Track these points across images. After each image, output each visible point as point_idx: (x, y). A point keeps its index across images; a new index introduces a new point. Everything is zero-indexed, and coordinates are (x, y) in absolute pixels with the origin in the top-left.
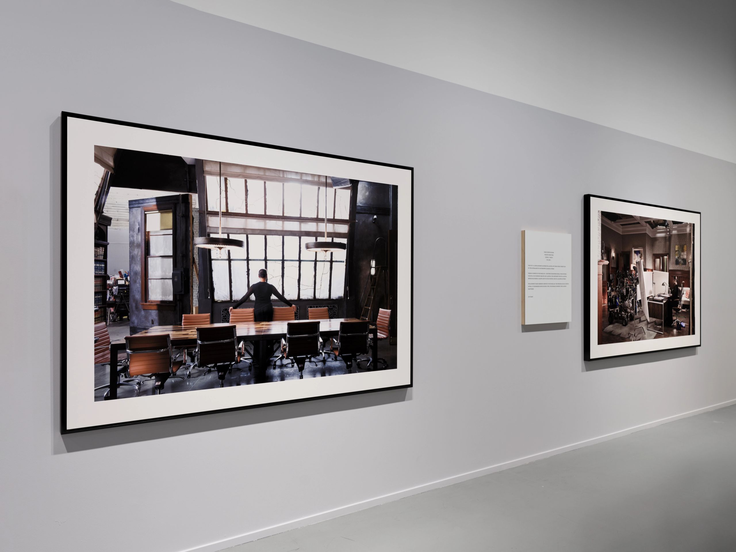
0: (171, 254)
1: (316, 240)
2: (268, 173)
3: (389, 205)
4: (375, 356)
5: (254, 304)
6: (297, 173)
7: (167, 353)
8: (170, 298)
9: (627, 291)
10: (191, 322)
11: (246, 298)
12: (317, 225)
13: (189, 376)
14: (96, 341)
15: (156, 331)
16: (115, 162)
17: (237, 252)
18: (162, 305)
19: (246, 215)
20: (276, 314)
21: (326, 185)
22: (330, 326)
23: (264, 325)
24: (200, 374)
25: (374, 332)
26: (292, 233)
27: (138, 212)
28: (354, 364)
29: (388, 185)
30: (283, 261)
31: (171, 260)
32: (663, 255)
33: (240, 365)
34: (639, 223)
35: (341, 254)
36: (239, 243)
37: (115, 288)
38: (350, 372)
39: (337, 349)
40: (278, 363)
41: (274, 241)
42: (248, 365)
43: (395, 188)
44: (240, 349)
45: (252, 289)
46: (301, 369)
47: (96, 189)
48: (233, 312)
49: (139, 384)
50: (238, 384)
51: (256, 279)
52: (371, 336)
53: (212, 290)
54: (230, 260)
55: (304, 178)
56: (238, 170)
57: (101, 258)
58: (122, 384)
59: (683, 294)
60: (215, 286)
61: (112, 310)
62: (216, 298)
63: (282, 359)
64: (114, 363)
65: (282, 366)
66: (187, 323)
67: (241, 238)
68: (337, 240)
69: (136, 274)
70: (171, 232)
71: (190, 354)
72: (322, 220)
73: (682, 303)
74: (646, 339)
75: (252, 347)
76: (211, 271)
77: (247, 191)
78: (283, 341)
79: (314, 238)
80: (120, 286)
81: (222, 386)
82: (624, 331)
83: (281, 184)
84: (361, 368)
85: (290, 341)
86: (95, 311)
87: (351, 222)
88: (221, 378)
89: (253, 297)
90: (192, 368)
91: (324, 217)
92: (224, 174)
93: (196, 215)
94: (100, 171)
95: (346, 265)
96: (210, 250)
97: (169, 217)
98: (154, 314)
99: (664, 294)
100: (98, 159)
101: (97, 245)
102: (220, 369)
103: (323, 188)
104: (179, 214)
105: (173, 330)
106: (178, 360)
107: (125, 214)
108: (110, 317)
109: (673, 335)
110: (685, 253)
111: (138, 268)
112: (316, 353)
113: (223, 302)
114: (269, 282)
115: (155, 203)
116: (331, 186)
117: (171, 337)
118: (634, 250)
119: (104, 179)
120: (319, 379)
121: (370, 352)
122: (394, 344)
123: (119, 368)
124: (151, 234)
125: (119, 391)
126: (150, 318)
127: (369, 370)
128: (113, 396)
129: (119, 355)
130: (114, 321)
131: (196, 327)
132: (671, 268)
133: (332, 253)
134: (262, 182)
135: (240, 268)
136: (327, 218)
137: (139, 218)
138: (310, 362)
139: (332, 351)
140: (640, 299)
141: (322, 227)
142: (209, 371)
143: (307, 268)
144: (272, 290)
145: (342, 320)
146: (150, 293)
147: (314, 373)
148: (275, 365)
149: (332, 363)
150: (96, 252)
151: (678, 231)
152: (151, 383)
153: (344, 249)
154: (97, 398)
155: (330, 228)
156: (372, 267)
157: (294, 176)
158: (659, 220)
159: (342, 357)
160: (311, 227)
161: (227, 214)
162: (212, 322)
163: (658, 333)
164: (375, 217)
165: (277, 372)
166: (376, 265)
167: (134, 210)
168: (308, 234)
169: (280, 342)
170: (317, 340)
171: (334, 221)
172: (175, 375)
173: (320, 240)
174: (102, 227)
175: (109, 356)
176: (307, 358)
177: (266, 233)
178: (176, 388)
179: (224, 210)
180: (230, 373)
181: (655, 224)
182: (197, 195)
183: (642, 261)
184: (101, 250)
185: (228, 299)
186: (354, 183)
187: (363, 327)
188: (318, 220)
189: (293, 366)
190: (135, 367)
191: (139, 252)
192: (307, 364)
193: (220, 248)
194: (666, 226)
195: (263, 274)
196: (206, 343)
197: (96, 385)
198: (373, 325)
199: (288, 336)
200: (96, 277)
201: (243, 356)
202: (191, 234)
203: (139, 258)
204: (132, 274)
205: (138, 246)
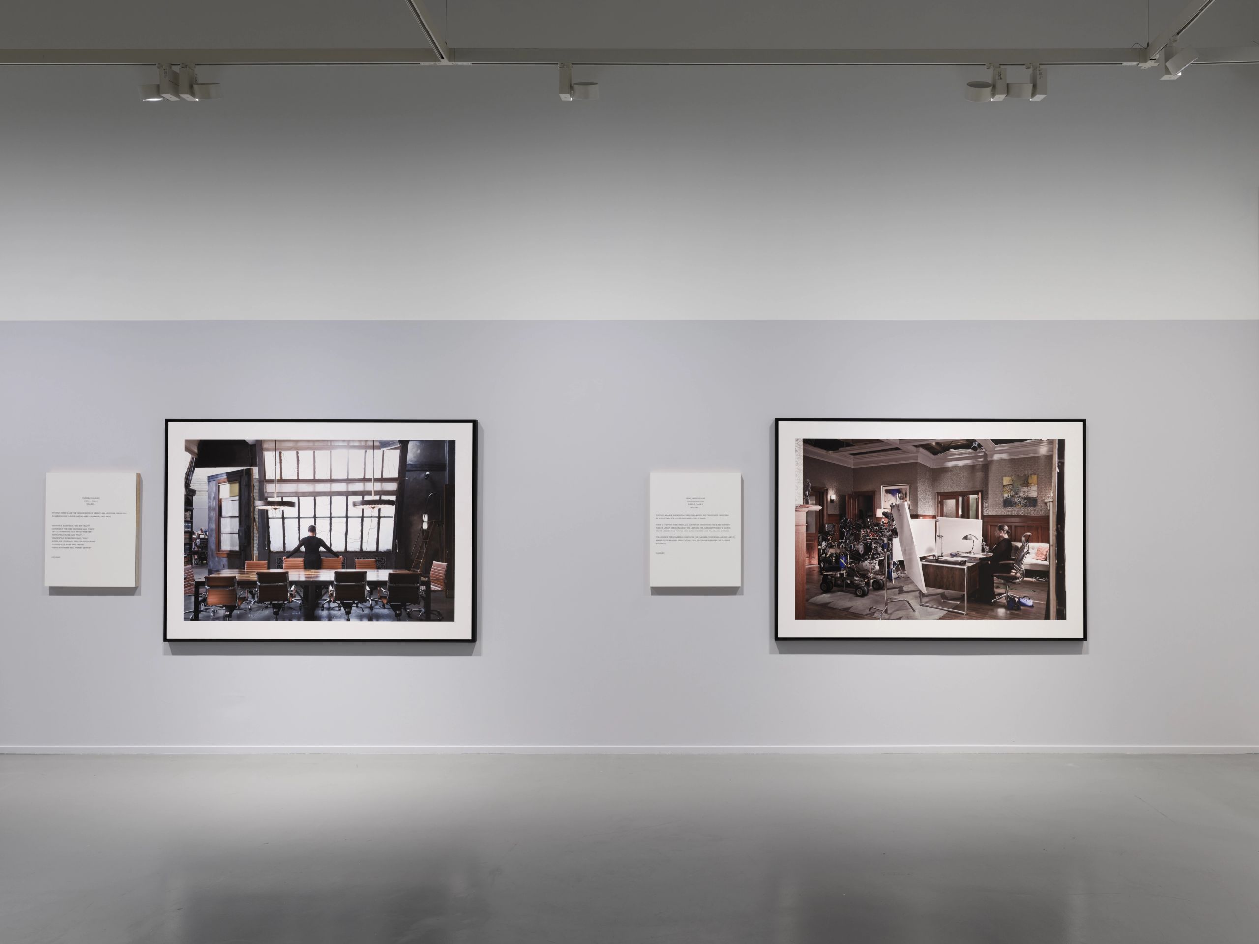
0: (237, 515)
1: (363, 498)
2: (317, 444)
3: (445, 460)
4: (427, 607)
5: (304, 554)
6: (344, 440)
7: (234, 590)
8: (237, 548)
9: (868, 548)
10: (252, 567)
11: (297, 549)
12: (364, 485)
13: (250, 609)
14: (185, 579)
15: (226, 573)
16: (198, 450)
17: (289, 512)
18: (231, 554)
19: (298, 481)
20: (324, 563)
21: (374, 448)
22: (378, 576)
23: (313, 573)
24: (259, 609)
25: (428, 584)
26: (340, 494)
27: (214, 484)
28: (404, 613)
29: (444, 441)
31: (237, 519)
32: (965, 494)
33: (292, 605)
34: (897, 449)
35: (389, 511)
36: (291, 504)
37: (198, 540)
38: (399, 620)
39: (385, 598)
40: (326, 606)
41: (323, 501)
42: (299, 605)
43: (452, 443)
44: (292, 591)
45: (303, 542)
46: (348, 613)
47: (185, 470)
48: (286, 561)
49: (214, 612)
50: (290, 620)
51: (306, 534)
52: (423, 587)
53: (269, 542)
54: (283, 518)
55: (351, 444)
56: (290, 445)
57: (189, 519)
58: (202, 611)
59: (1028, 553)
60: (271, 539)
61: (196, 556)
62: (272, 549)
63: (329, 602)
64: (197, 595)
65: (329, 609)
66: (249, 568)
67: (294, 499)
68: (384, 497)
69: (212, 530)
70: (237, 498)
71: (251, 593)
72: (370, 480)
73: (1023, 567)
74: (916, 619)
75: (303, 590)
76: (268, 527)
77: (298, 460)
78: (331, 587)
79: (361, 496)
80: (201, 539)
81: (277, 620)
82: (859, 604)
83: (329, 452)
84: (411, 618)
85: (337, 587)
86: (185, 557)
87: (401, 479)
88: (276, 613)
89: (303, 549)
90: (253, 603)
91: (372, 477)
92: (278, 449)
93: (256, 484)
94: (188, 458)
95: (395, 520)
96: (267, 511)
97: (236, 486)
98: (225, 560)
99: (970, 553)
100: (187, 449)
101: (186, 510)
102: (275, 606)
103: (370, 452)
104: (243, 484)
105: (239, 573)
106: (242, 596)
107: (205, 487)
108: (194, 561)
109: (996, 617)
110: (1035, 488)
111: (214, 526)
112: (363, 600)
113: (278, 552)
115: (226, 477)
116: (379, 448)
117: (237, 579)
118: (883, 489)
119: (191, 463)
120: (366, 623)
121: (422, 603)
122: (451, 597)
123: (200, 599)
124: (223, 500)
125: (200, 615)
126: (222, 564)
127: (421, 620)
128: (196, 619)
129: (200, 590)
130: (197, 564)
131: (256, 571)
132: (989, 512)
133: (379, 510)
134: (312, 452)
135: (291, 525)
136: (375, 477)
137: (215, 489)
138: (357, 607)
139: (379, 599)
140: (902, 559)
141: (369, 486)
142: (266, 607)
143: (355, 524)
144: (321, 542)
145: (391, 571)
146: (222, 545)
147: (361, 618)
148: (323, 607)
149: (378, 610)
150: (185, 515)
151: (1010, 454)
152: (222, 612)
153: (393, 505)
154: (186, 619)
155: (378, 486)
156: (424, 522)
157: (341, 444)
158: (952, 441)
159: (391, 605)
160: (359, 487)
161: (281, 481)
162: (269, 568)
163: (949, 611)
164: (428, 473)
165: (325, 613)
166: (428, 520)
167: (211, 483)
168: (355, 493)
169: (327, 588)
170: (364, 588)
171: (382, 480)
172: (239, 608)
173: (367, 498)
174: (190, 497)
175: (193, 589)
176: (354, 603)
177: (315, 494)
178: (240, 618)
179: (278, 478)
180: (283, 610)
181: (941, 448)
182: (257, 468)
183: (906, 505)
184: (189, 514)
185: (282, 550)
186: (404, 445)
187: (415, 578)
188: (365, 480)
189: (340, 610)
190: (212, 599)
191: (214, 514)
192: (354, 609)
193: (276, 509)
194: (975, 449)
195: (313, 529)
196: (263, 584)
197: (185, 610)
198: (425, 577)
199: (335, 583)
200: (186, 533)
201: (295, 597)
202: (252, 499)
203: (214, 519)
204: (209, 530)
205: (214, 509)
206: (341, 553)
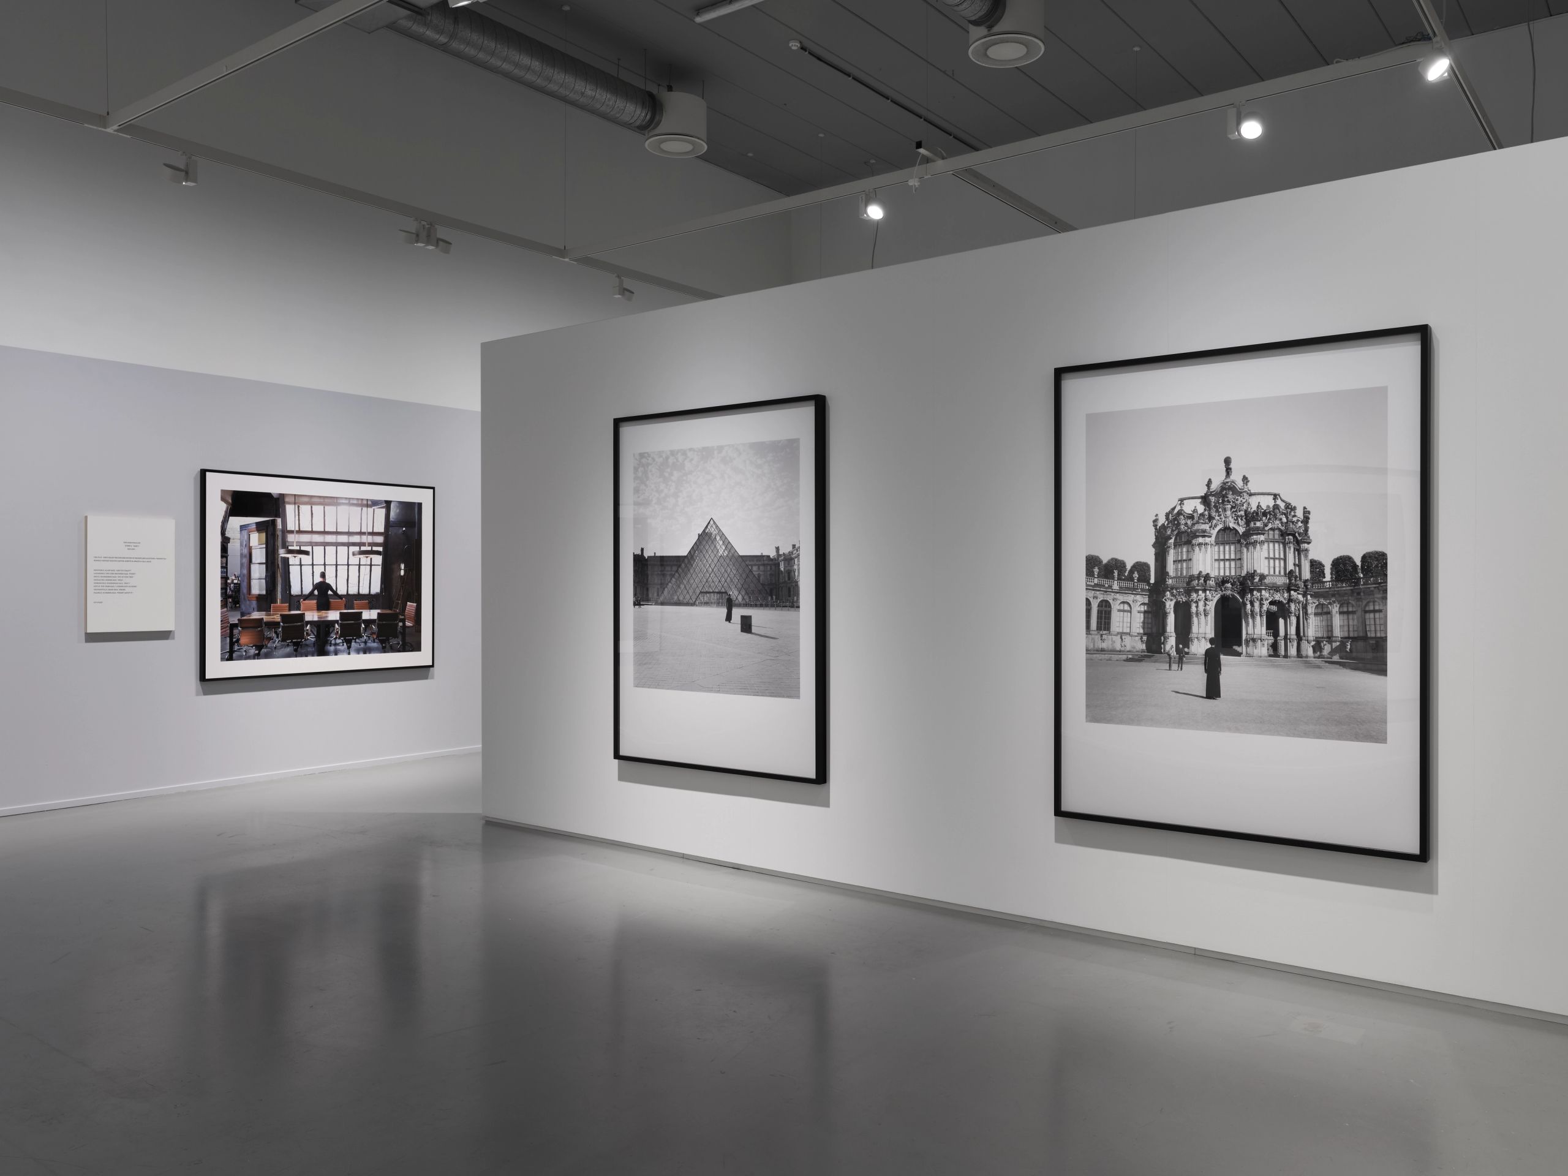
0: (265, 562)
1: (360, 548)
2: (326, 500)
3: (415, 519)
4: (403, 640)
5: (316, 598)
6: (346, 498)
7: (262, 631)
8: (264, 592)
10: (277, 610)
11: (312, 593)
12: (361, 538)
13: (275, 648)
14: (221, 621)
15: (256, 615)
16: (232, 500)
17: (306, 560)
18: (259, 597)
19: (312, 532)
20: (332, 605)
21: (367, 506)
22: (370, 615)
23: (323, 613)
24: (282, 647)
25: (403, 621)
26: (343, 544)
27: (245, 533)
28: (388, 646)
29: (414, 503)
30: (337, 565)
31: (264, 566)
33: (307, 642)
35: (378, 560)
36: (306, 553)
37: (232, 585)
38: (385, 652)
39: (374, 633)
40: (333, 642)
41: (331, 550)
42: (313, 642)
43: (420, 505)
44: (307, 630)
45: (317, 586)
46: (349, 648)
47: (221, 519)
48: (303, 603)
49: (245, 651)
50: (306, 656)
51: (318, 579)
52: (401, 624)
53: (290, 587)
54: (301, 565)
55: (352, 502)
56: (306, 499)
57: (224, 565)
58: (236, 651)
60: (292, 584)
61: (230, 600)
62: (292, 593)
63: (335, 639)
64: (231, 636)
65: (336, 644)
66: (274, 611)
67: (308, 549)
68: (375, 549)
69: (244, 575)
70: (264, 546)
71: (276, 633)
72: (364, 533)
75: (316, 629)
76: (289, 573)
77: (312, 514)
78: (337, 626)
79: (358, 547)
80: (235, 584)
81: (296, 656)
83: (335, 508)
84: (393, 649)
85: (341, 626)
86: (221, 601)
87: (386, 534)
88: (296, 650)
89: (316, 592)
90: (277, 642)
91: (366, 531)
92: (298, 503)
93: (279, 533)
94: (223, 507)
95: (382, 568)
96: (288, 558)
97: (264, 535)
98: (254, 604)
100: (223, 499)
101: (222, 557)
102: (295, 644)
103: (365, 509)
104: (270, 533)
105: (266, 615)
106: (269, 636)
107: (238, 535)
108: (229, 605)
111: (245, 572)
112: (360, 636)
113: (297, 596)
114: (327, 581)
115: (255, 527)
116: (371, 506)
117: (265, 620)
119: (226, 512)
120: (362, 656)
121: (400, 637)
122: (419, 631)
123: (234, 640)
124: (253, 548)
125: (234, 655)
126: (252, 606)
127: (399, 651)
128: (230, 659)
129: (234, 631)
130: (232, 608)
131: (280, 613)
133: (371, 559)
134: (322, 507)
135: (307, 570)
136: (368, 531)
137: (246, 537)
138: (355, 642)
139: (371, 634)
141: (364, 539)
142: (288, 645)
143: (354, 570)
144: (329, 587)
145: (379, 611)
146: (252, 589)
147: (358, 651)
148: (331, 643)
149: (371, 644)
150: (221, 561)
152: (253, 651)
153: (381, 555)
154: (222, 659)
155: (370, 539)
156: (402, 569)
157: (344, 501)
159: (379, 640)
160: (356, 539)
161: (299, 532)
162: (290, 610)
164: (404, 529)
165: (332, 648)
166: (405, 568)
167: (243, 532)
168: (354, 544)
169: (334, 627)
170: (361, 626)
171: (373, 534)
172: (267, 647)
173: (363, 548)
174: (225, 544)
175: (228, 631)
176: (353, 639)
177: (325, 544)
178: (268, 656)
179: (297, 529)
180: (301, 647)
182: (280, 519)
184: (224, 560)
185: (300, 594)
186: (388, 504)
187: (394, 617)
188: (361, 533)
189: (343, 645)
190: (244, 640)
191: (245, 561)
192: (353, 644)
193: (295, 557)
195: (323, 575)
196: (286, 625)
197: (221, 651)
198: (402, 616)
199: (340, 622)
200: (222, 578)
201: (310, 635)
202: (276, 547)
203: (246, 565)
204: (242, 576)
205: (245, 556)
206: (344, 595)
